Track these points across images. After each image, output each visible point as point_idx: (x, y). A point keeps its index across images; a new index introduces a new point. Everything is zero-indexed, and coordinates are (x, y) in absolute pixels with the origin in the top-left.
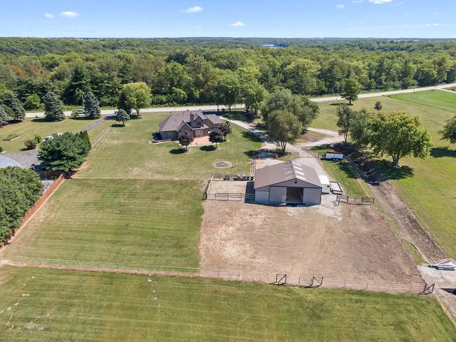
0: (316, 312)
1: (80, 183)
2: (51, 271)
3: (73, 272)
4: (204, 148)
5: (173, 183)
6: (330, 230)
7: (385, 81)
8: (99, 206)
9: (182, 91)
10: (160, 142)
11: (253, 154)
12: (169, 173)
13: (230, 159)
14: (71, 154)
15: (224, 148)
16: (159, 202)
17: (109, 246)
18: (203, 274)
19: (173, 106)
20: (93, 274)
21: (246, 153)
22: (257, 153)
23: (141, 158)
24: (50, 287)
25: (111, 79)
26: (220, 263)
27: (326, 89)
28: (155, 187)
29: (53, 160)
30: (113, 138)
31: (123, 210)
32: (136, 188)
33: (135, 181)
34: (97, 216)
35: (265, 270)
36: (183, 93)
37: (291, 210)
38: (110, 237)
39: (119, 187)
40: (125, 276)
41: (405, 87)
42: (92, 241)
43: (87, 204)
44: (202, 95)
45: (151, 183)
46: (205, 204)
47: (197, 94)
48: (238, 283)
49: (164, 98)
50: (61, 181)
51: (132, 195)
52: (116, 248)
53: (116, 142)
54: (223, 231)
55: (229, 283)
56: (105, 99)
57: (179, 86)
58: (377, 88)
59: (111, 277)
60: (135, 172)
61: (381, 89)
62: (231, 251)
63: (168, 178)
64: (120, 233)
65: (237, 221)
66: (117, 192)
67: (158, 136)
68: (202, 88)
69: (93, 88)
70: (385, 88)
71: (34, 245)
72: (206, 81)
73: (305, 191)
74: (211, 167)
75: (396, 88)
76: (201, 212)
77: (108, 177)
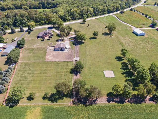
0: (58, 64)
1: (25, 49)
2: (26, 62)
3: (29, 62)
4: (48, 40)
5: (42, 48)
6: (65, 54)
7: (98, 13)
8: (30, 53)
9: (43, 21)
10: (39, 38)
11: (57, 41)
12: (41, 46)
13: (52, 42)
14: (23, 44)
15: (52, 39)
16: (40, 52)
17: (33, 59)
18: (46, 61)
19: (41, 25)
20: (32, 62)
21: (56, 40)
22: (58, 40)
23: (35, 43)
24: (27, 64)
25: (24, 19)
26: (48, 60)
27: (81, 18)
28: (39, 49)
29: (20, 45)
30: (29, 38)
31: (34, 53)
32: (35, 49)
33: (35, 48)
34: (30, 55)
35: (54, 60)
36: (43, 22)
37: (60, 52)
38: (33, 57)
39: (33, 49)
40: (36, 62)
41: (103, 14)
42: (31, 58)
43: (28, 53)
44: (48, 22)
45: (38, 48)
46: (47, 52)
47: (47, 22)
48: (50, 62)
49: (39, 24)
50: (22, 49)
51: (35, 51)
52: (34, 59)
53: (29, 39)
54: (49, 55)
55: (49, 62)
56: (24, 25)
57: (42, 20)
58: (95, 16)
59: (34, 62)
60: (35, 46)
61: (96, 16)
62: (50, 58)
63: (41, 47)
64: (34, 57)
65: (52, 54)
66: (32, 50)
67: (38, 37)
68: (48, 20)
69: (20, 22)
70: (98, 15)
71: (22, 59)
72: (49, 19)
73: (63, 49)
74: (49, 44)
75: (101, 15)
76: (46, 53)
77: (30, 48)
